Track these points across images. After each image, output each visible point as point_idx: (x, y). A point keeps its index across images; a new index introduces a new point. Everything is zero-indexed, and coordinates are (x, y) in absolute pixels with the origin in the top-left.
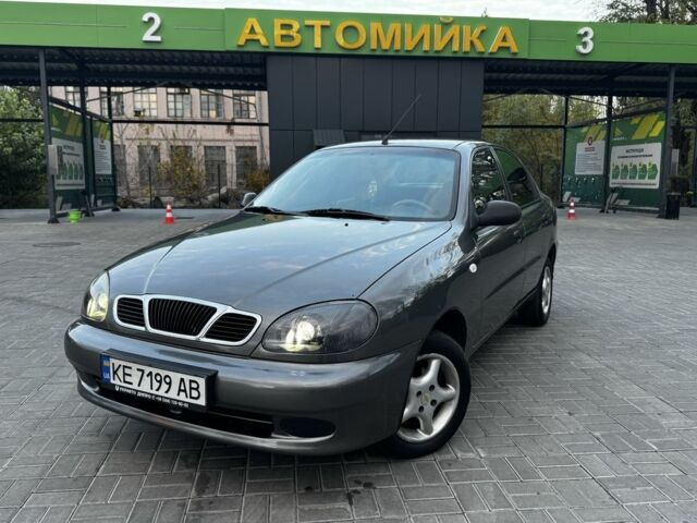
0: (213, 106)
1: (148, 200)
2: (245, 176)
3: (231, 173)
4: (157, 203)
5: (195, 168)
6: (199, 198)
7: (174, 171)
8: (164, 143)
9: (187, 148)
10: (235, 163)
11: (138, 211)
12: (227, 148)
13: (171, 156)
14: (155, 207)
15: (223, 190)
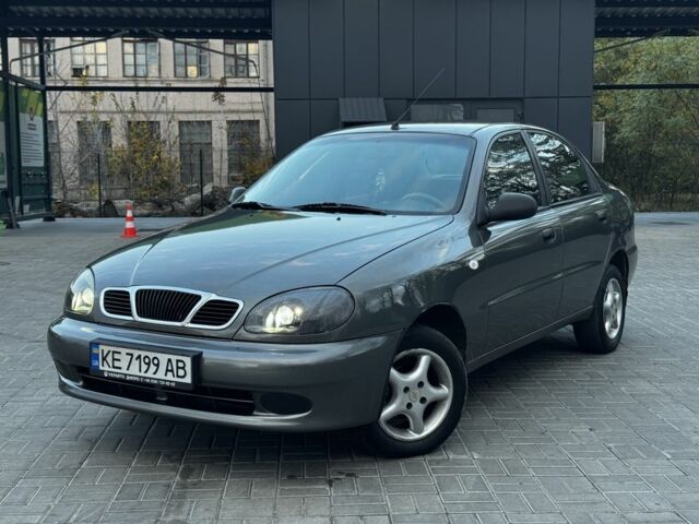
0: (193, 59)
1: (94, 205)
2: (241, 167)
3: (220, 164)
4: (108, 210)
5: (164, 155)
6: (171, 201)
7: (133, 161)
8: (118, 117)
9: (153, 125)
10: (225, 147)
11: (80, 220)
12: (214, 124)
13: (129, 138)
14: (106, 216)
15: (207, 189)
